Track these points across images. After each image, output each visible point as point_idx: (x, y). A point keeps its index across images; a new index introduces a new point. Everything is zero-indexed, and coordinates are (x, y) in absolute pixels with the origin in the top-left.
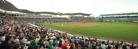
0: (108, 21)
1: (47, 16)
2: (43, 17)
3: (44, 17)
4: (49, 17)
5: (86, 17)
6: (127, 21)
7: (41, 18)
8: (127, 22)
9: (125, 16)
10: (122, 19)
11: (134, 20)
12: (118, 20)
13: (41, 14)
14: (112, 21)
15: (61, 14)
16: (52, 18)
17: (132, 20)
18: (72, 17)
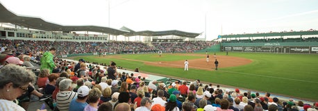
0: (237, 48)
1: (96, 37)
2: (84, 41)
3: (87, 41)
4: (100, 41)
5: (187, 39)
6: (280, 49)
7: (80, 41)
8: (280, 51)
9: (275, 37)
10: (268, 44)
11: (294, 48)
12: (260, 47)
13: (77, 32)
14: (247, 49)
15: (132, 33)
16: (107, 41)
18: (154, 40)
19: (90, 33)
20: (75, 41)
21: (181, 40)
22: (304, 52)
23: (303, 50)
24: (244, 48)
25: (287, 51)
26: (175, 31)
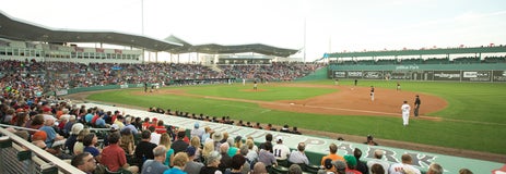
0: (354, 74)
1: (118, 54)
2: (94, 61)
3: (100, 61)
4: (127, 61)
6: (419, 75)
7: (86, 62)
8: (418, 78)
9: (410, 57)
10: (402, 67)
11: (439, 72)
12: (390, 72)
13: (79, 45)
14: (370, 74)
15: (186, 48)
17: (436, 72)
18: (222, 61)
19: (106, 46)
20: (76, 60)
21: (266, 61)
22: (453, 79)
23: (451, 76)
24: (365, 73)
25: (430, 78)
26: (259, 45)
